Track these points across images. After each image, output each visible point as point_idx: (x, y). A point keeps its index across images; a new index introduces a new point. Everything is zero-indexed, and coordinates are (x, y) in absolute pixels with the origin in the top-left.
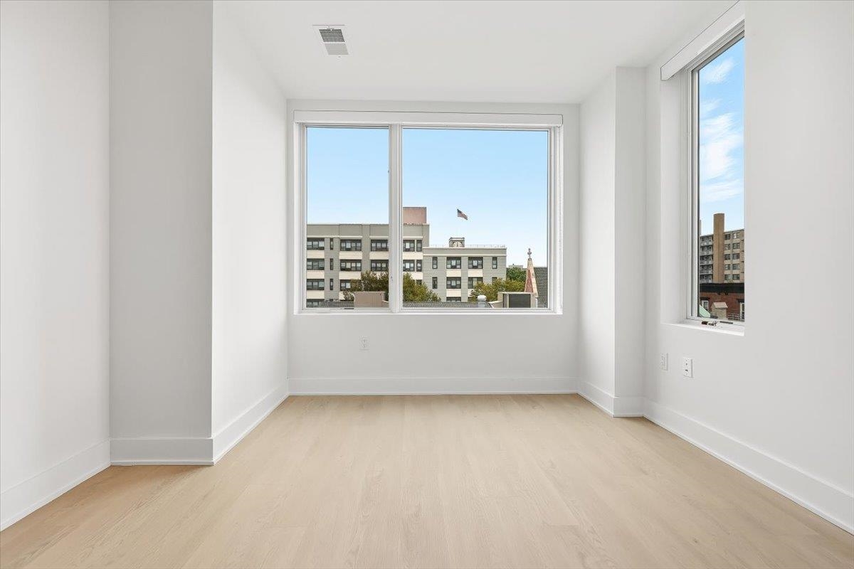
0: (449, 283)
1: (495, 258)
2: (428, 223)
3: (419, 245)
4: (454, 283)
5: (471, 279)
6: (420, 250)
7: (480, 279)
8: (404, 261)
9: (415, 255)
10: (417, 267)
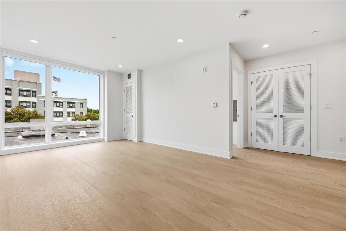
0: (55, 114)
1: (82, 103)
2: (40, 82)
3: (34, 94)
4: (58, 115)
5: (68, 113)
6: (35, 96)
7: (74, 113)
8: (20, 102)
9: (31, 99)
10: (32, 106)
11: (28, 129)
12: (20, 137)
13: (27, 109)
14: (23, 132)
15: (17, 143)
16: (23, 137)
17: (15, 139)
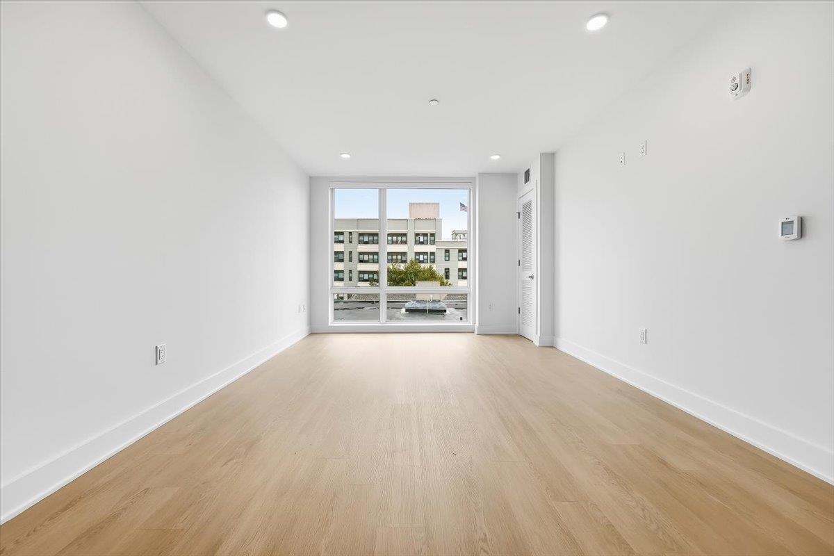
0: (460, 274)
2: (440, 218)
3: (432, 238)
6: (433, 242)
8: (417, 254)
9: (428, 248)
10: (430, 259)
11: (413, 296)
12: (403, 311)
13: (422, 265)
14: (407, 302)
15: (398, 319)
16: (407, 310)
17: (398, 315)
